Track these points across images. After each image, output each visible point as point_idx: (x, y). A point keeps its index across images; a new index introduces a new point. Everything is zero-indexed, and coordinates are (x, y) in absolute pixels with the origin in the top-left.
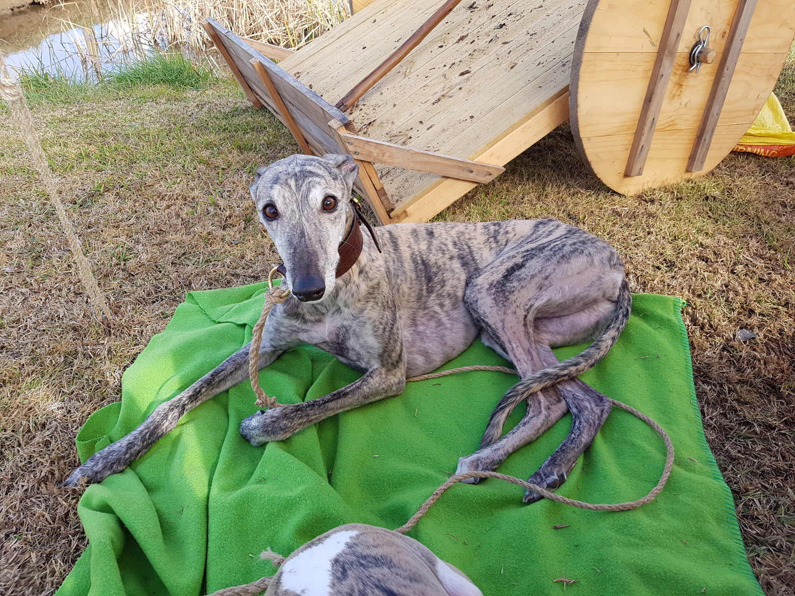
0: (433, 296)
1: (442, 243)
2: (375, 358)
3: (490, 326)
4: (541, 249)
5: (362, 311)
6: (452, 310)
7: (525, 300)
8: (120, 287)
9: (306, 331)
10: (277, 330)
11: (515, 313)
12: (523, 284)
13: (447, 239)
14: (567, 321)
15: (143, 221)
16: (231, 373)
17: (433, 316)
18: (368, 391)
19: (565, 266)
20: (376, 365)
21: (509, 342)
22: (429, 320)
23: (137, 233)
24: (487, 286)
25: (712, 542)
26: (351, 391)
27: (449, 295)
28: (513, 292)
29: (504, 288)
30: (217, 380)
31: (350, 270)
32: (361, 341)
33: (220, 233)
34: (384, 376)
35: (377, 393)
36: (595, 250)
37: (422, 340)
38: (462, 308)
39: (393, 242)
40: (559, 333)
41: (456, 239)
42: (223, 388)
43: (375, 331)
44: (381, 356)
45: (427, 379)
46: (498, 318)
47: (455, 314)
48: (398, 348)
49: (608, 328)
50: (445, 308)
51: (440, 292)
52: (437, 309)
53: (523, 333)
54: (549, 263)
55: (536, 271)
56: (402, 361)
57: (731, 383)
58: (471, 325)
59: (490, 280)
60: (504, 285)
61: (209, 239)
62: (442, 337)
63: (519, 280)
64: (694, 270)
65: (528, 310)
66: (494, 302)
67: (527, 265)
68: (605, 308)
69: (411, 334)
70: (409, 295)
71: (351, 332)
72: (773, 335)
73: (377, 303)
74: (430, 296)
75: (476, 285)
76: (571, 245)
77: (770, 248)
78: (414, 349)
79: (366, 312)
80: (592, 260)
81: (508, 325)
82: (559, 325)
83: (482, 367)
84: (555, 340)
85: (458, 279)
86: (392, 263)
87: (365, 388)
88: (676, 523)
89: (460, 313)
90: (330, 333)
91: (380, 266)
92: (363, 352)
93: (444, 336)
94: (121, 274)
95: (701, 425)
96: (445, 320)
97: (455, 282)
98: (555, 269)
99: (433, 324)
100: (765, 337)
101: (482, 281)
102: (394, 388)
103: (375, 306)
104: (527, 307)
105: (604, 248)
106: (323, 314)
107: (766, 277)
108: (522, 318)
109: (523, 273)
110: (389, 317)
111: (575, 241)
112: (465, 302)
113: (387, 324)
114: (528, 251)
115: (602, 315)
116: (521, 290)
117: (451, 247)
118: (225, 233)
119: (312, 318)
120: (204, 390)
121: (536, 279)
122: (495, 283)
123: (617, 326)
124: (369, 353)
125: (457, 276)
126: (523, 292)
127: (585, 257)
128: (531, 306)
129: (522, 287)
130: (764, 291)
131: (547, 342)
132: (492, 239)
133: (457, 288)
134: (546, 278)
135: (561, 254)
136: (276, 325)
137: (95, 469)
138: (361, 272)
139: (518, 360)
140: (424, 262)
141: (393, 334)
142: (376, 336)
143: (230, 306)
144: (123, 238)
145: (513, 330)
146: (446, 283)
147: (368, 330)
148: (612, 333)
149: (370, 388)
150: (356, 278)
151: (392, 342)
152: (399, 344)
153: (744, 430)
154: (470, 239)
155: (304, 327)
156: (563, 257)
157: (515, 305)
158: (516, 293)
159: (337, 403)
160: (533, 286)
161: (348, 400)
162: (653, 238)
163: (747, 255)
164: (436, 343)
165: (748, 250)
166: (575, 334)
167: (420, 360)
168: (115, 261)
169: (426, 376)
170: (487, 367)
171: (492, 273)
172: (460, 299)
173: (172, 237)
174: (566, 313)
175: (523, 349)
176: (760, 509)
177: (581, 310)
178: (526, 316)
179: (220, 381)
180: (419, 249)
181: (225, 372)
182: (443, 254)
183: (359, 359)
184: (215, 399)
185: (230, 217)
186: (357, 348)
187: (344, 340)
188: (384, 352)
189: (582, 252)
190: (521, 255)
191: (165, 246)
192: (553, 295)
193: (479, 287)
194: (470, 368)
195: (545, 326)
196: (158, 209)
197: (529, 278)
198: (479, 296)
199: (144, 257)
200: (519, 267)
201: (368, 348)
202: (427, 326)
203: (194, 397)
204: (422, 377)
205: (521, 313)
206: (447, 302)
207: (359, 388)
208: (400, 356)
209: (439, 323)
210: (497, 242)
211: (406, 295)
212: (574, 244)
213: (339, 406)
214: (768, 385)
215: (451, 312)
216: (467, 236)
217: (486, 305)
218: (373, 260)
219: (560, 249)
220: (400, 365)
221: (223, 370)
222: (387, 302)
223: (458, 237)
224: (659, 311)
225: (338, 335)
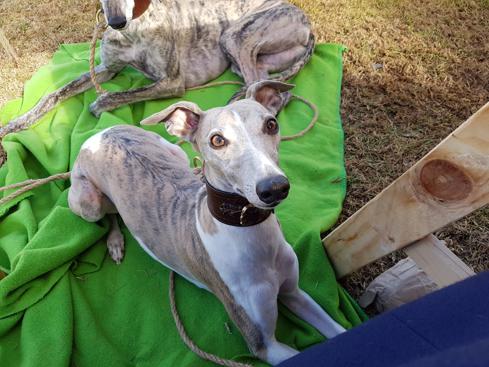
0: (201, 41)
1: (209, 10)
2: (163, 71)
3: (232, 56)
4: (264, 13)
5: (152, 40)
6: (212, 49)
7: (253, 42)
8: (23, 44)
9: (122, 53)
10: (106, 54)
11: (246, 49)
12: (252, 32)
13: (212, 8)
14: (277, 56)
15: (35, 9)
16: (84, 82)
17: (201, 52)
18: (160, 89)
19: (276, 22)
20: (164, 75)
21: (242, 64)
22: (198, 54)
23: (32, 16)
24: (232, 34)
25: (327, 153)
26: (149, 88)
27: (211, 40)
28: (246, 37)
29: (241, 35)
30: (76, 85)
31: (144, 14)
32: (154, 59)
33: (81, 14)
34: (169, 82)
35: (165, 92)
36: (294, 13)
37: (193, 65)
38: (219, 49)
39: (177, 7)
40: (273, 64)
41: (218, 9)
42: (80, 91)
43: (161, 54)
44: (166, 69)
45: (198, 89)
46: (236, 52)
47: (214, 52)
48: (176, 66)
49: (299, 60)
50: (209, 48)
51: (206, 38)
52: (204, 48)
53: (250, 60)
54: (267, 20)
55: (260, 25)
56: (180, 74)
57: (360, 88)
58: (224, 59)
59: (234, 31)
60: (241, 33)
61: (74, 18)
62: (206, 64)
63: (250, 31)
64: (359, 34)
65: (254, 48)
66: (235, 42)
67: (256, 22)
68: (300, 50)
69: (187, 62)
70: (186, 38)
71: (147, 54)
72: (393, 66)
73: (161, 36)
74: (199, 41)
75: (226, 34)
76: (281, 10)
77: (406, 23)
78: (189, 71)
79: (155, 41)
80: (292, 19)
81: (242, 55)
82: (273, 59)
83: (228, 82)
84: (271, 68)
85: (217, 31)
86: (175, 18)
87: (157, 87)
88: (311, 145)
89: (217, 52)
90: (136, 55)
91: (163, 14)
92: (155, 67)
93: (207, 64)
94: (23, 38)
95: (339, 106)
96: (208, 54)
97: (215, 33)
98: (270, 24)
99: (200, 57)
100: (389, 67)
101: (229, 31)
102: (177, 90)
103: (160, 38)
104: (254, 46)
105: (299, 12)
106: (131, 42)
107: (398, 38)
108: (250, 52)
109: (253, 26)
110: (169, 46)
111: (283, 8)
112: (220, 44)
113: (168, 50)
114: (257, 14)
115: (298, 54)
116: (251, 37)
117: (214, 12)
118: (84, 14)
119: (125, 44)
120: (68, 90)
121: (260, 30)
122: (237, 32)
123: (304, 59)
124: (159, 67)
125: (216, 29)
126: (252, 37)
127: (288, 17)
128: (256, 46)
129: (252, 35)
130: (395, 45)
131: (266, 69)
132: (239, 10)
133: (216, 36)
134: (265, 29)
135: (274, 15)
136: (105, 50)
137: (11, 128)
138: (150, 15)
139: (246, 75)
140: (196, 20)
141: (173, 56)
142: (162, 57)
143: (85, 52)
144: (23, 18)
145: (245, 58)
146: (210, 33)
147: (156, 52)
148: (301, 62)
149: (160, 88)
150: (147, 18)
151: (172, 61)
152: (177, 63)
153: (362, 109)
154: (226, 9)
155: (121, 50)
156: (275, 16)
157: (247, 45)
158: (248, 38)
159: (141, 93)
160: (258, 34)
161: (148, 93)
162: (340, 18)
163: (392, 28)
164: (202, 68)
165: (393, 24)
166: (282, 65)
167: (192, 77)
168: (19, 30)
169: (197, 87)
170: (232, 82)
171: (236, 27)
172: (218, 43)
173: (53, 17)
174: (276, 51)
175: (250, 69)
176: (358, 140)
177: (286, 50)
178: (252, 51)
179: (78, 86)
180: (194, 12)
181: (80, 82)
182: (209, 16)
183: (154, 72)
184: (76, 96)
185: (88, 6)
186: (152, 64)
187: (145, 60)
188: (168, 66)
189: (287, 14)
190: (253, 16)
191: (48, 22)
192: (269, 39)
193: (227, 35)
194: (221, 82)
195: (266, 60)
196: (45, 2)
197: (255, 29)
198: (227, 40)
199: (36, 28)
200: (251, 23)
201: (158, 64)
202: (197, 58)
203: (63, 92)
204: (195, 88)
205: (250, 49)
206: (210, 44)
207: (154, 87)
208: (178, 71)
209: (205, 56)
210: (242, 11)
211: (184, 38)
212: (283, 9)
213: (143, 96)
214: (382, 89)
215: (212, 51)
216: (225, 7)
217: (231, 45)
218: (159, 10)
219: (274, 12)
220: (179, 76)
221: (79, 80)
222: (168, 37)
223: (220, 8)
224: (330, 52)
225: (141, 57)
